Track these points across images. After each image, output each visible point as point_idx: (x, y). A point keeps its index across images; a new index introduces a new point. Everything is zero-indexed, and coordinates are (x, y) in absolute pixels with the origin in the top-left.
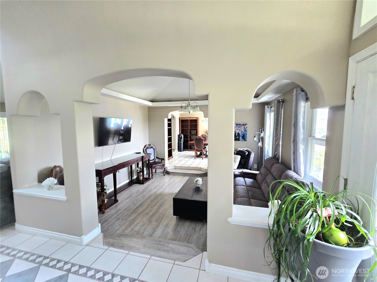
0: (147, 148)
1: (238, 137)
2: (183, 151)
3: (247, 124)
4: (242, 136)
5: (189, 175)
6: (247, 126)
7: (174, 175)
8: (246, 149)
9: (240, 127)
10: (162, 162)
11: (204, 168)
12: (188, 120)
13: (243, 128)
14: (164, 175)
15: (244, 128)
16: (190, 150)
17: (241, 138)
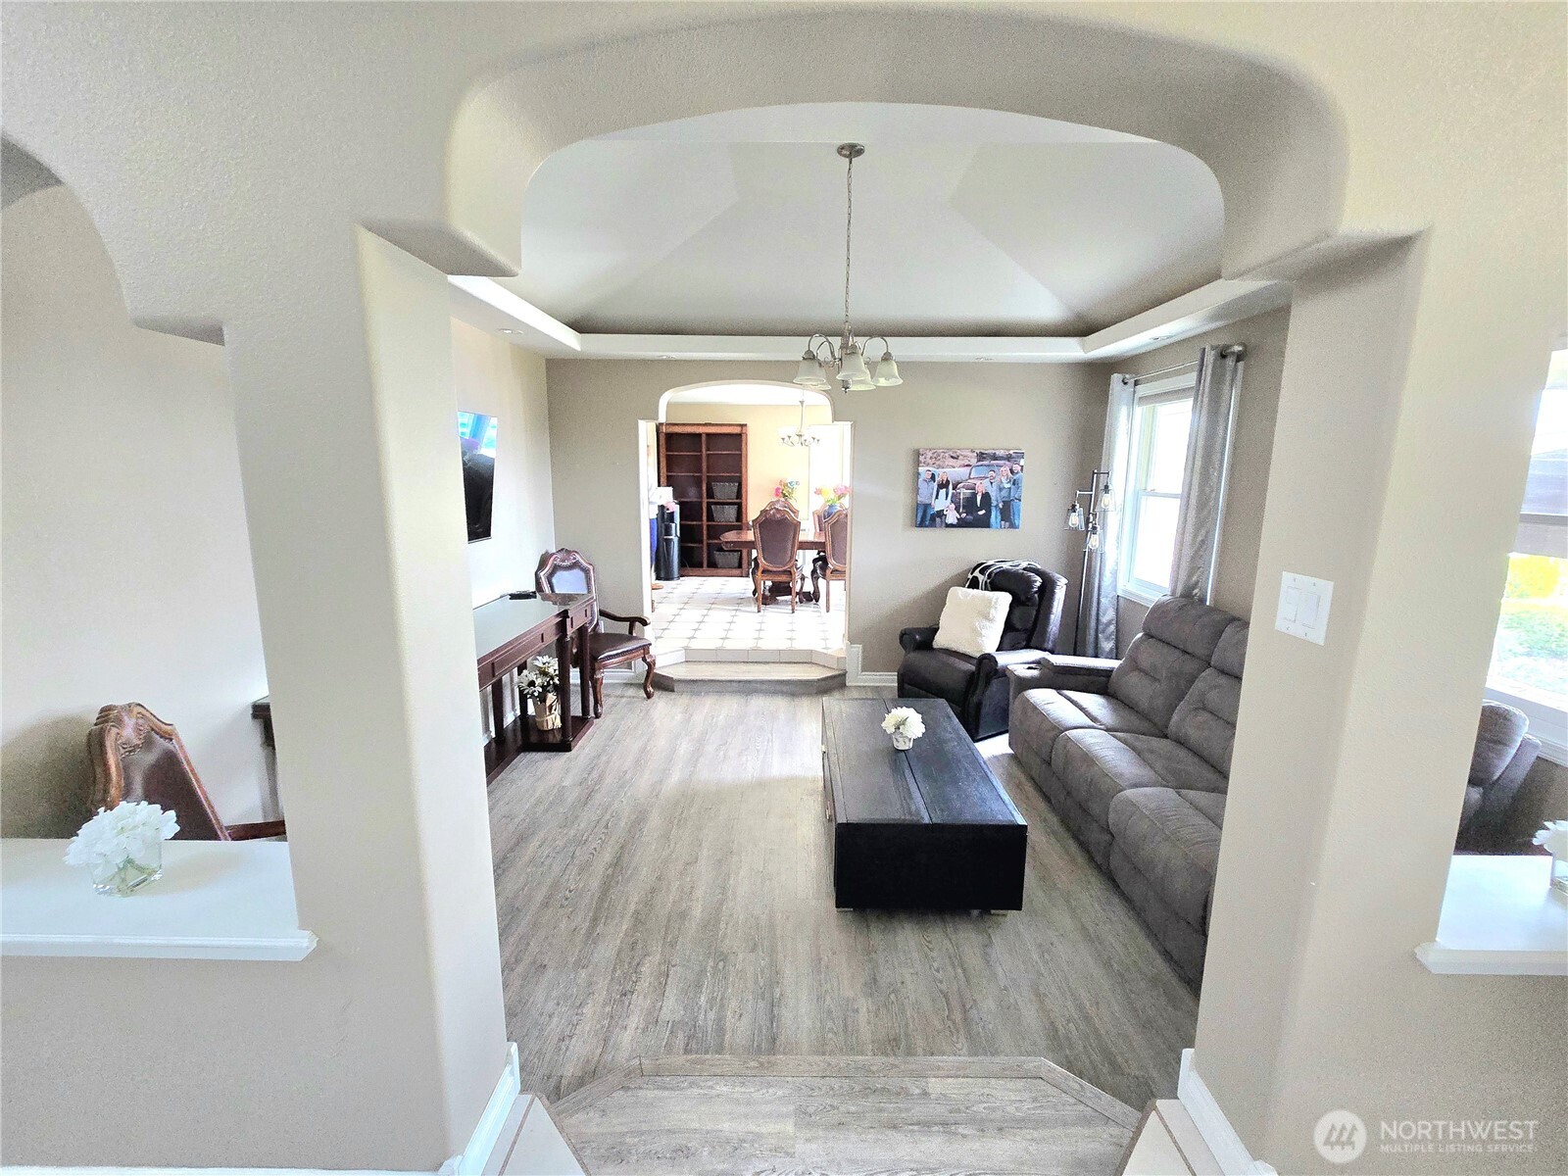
0: (556, 568)
1: (984, 511)
2: (678, 578)
3: (1022, 455)
4: (1001, 506)
5: (764, 687)
6: (1022, 462)
7: (698, 694)
8: (1024, 564)
9: (996, 469)
10: (634, 634)
11: (829, 652)
12: (700, 435)
13: (1005, 470)
14: (649, 696)
15: (1012, 471)
16: (715, 571)
17: (996, 518)
